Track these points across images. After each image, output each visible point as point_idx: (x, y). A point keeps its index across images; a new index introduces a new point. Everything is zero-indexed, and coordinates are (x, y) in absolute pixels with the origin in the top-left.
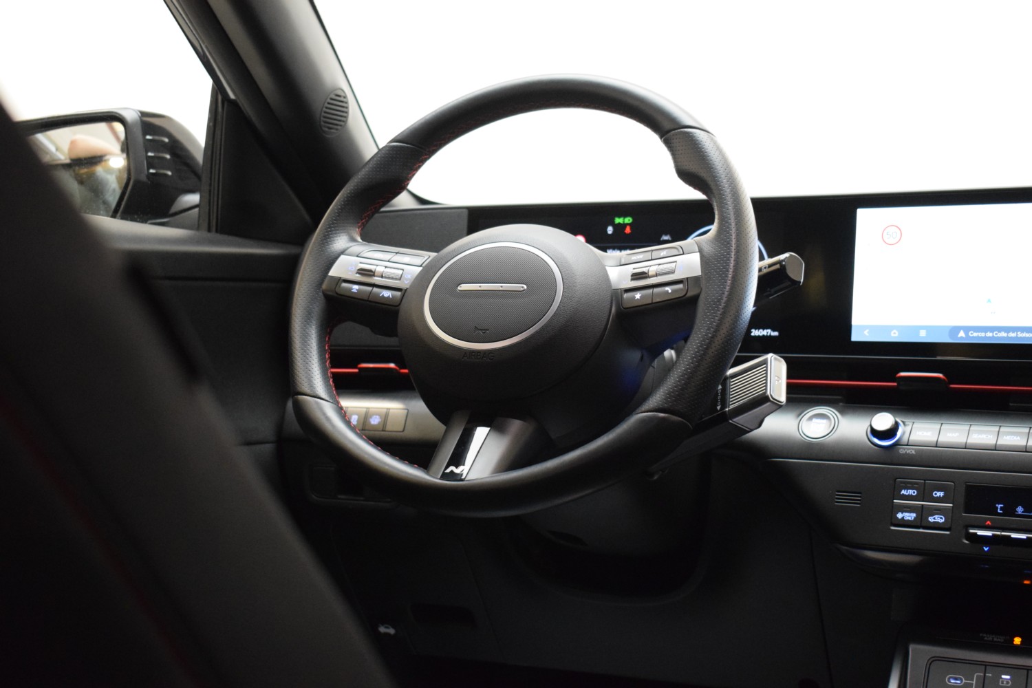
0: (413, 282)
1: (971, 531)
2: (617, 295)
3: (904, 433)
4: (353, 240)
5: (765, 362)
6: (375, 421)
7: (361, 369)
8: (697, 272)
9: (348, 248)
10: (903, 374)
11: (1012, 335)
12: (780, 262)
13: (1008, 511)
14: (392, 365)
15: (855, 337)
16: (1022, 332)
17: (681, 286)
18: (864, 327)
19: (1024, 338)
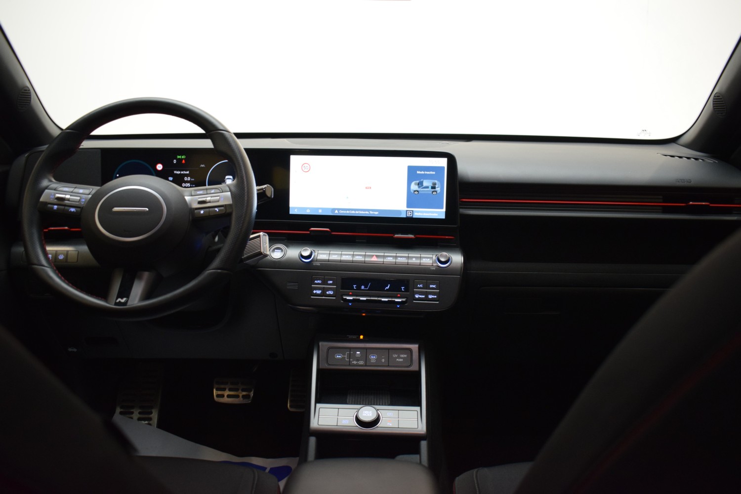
0: (87, 203)
1: (344, 297)
2: (192, 211)
3: (314, 256)
4: (51, 181)
5: (259, 236)
6: (61, 257)
7: (49, 230)
8: (230, 202)
9: (50, 185)
10: (312, 229)
11: (357, 212)
12: (262, 189)
13: (359, 288)
14: (66, 228)
15: (291, 212)
16: (361, 211)
17: (222, 208)
18: (295, 208)
19: (362, 214)
